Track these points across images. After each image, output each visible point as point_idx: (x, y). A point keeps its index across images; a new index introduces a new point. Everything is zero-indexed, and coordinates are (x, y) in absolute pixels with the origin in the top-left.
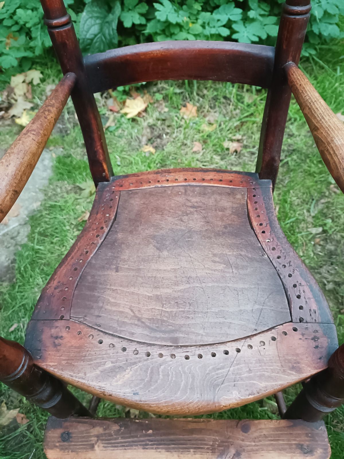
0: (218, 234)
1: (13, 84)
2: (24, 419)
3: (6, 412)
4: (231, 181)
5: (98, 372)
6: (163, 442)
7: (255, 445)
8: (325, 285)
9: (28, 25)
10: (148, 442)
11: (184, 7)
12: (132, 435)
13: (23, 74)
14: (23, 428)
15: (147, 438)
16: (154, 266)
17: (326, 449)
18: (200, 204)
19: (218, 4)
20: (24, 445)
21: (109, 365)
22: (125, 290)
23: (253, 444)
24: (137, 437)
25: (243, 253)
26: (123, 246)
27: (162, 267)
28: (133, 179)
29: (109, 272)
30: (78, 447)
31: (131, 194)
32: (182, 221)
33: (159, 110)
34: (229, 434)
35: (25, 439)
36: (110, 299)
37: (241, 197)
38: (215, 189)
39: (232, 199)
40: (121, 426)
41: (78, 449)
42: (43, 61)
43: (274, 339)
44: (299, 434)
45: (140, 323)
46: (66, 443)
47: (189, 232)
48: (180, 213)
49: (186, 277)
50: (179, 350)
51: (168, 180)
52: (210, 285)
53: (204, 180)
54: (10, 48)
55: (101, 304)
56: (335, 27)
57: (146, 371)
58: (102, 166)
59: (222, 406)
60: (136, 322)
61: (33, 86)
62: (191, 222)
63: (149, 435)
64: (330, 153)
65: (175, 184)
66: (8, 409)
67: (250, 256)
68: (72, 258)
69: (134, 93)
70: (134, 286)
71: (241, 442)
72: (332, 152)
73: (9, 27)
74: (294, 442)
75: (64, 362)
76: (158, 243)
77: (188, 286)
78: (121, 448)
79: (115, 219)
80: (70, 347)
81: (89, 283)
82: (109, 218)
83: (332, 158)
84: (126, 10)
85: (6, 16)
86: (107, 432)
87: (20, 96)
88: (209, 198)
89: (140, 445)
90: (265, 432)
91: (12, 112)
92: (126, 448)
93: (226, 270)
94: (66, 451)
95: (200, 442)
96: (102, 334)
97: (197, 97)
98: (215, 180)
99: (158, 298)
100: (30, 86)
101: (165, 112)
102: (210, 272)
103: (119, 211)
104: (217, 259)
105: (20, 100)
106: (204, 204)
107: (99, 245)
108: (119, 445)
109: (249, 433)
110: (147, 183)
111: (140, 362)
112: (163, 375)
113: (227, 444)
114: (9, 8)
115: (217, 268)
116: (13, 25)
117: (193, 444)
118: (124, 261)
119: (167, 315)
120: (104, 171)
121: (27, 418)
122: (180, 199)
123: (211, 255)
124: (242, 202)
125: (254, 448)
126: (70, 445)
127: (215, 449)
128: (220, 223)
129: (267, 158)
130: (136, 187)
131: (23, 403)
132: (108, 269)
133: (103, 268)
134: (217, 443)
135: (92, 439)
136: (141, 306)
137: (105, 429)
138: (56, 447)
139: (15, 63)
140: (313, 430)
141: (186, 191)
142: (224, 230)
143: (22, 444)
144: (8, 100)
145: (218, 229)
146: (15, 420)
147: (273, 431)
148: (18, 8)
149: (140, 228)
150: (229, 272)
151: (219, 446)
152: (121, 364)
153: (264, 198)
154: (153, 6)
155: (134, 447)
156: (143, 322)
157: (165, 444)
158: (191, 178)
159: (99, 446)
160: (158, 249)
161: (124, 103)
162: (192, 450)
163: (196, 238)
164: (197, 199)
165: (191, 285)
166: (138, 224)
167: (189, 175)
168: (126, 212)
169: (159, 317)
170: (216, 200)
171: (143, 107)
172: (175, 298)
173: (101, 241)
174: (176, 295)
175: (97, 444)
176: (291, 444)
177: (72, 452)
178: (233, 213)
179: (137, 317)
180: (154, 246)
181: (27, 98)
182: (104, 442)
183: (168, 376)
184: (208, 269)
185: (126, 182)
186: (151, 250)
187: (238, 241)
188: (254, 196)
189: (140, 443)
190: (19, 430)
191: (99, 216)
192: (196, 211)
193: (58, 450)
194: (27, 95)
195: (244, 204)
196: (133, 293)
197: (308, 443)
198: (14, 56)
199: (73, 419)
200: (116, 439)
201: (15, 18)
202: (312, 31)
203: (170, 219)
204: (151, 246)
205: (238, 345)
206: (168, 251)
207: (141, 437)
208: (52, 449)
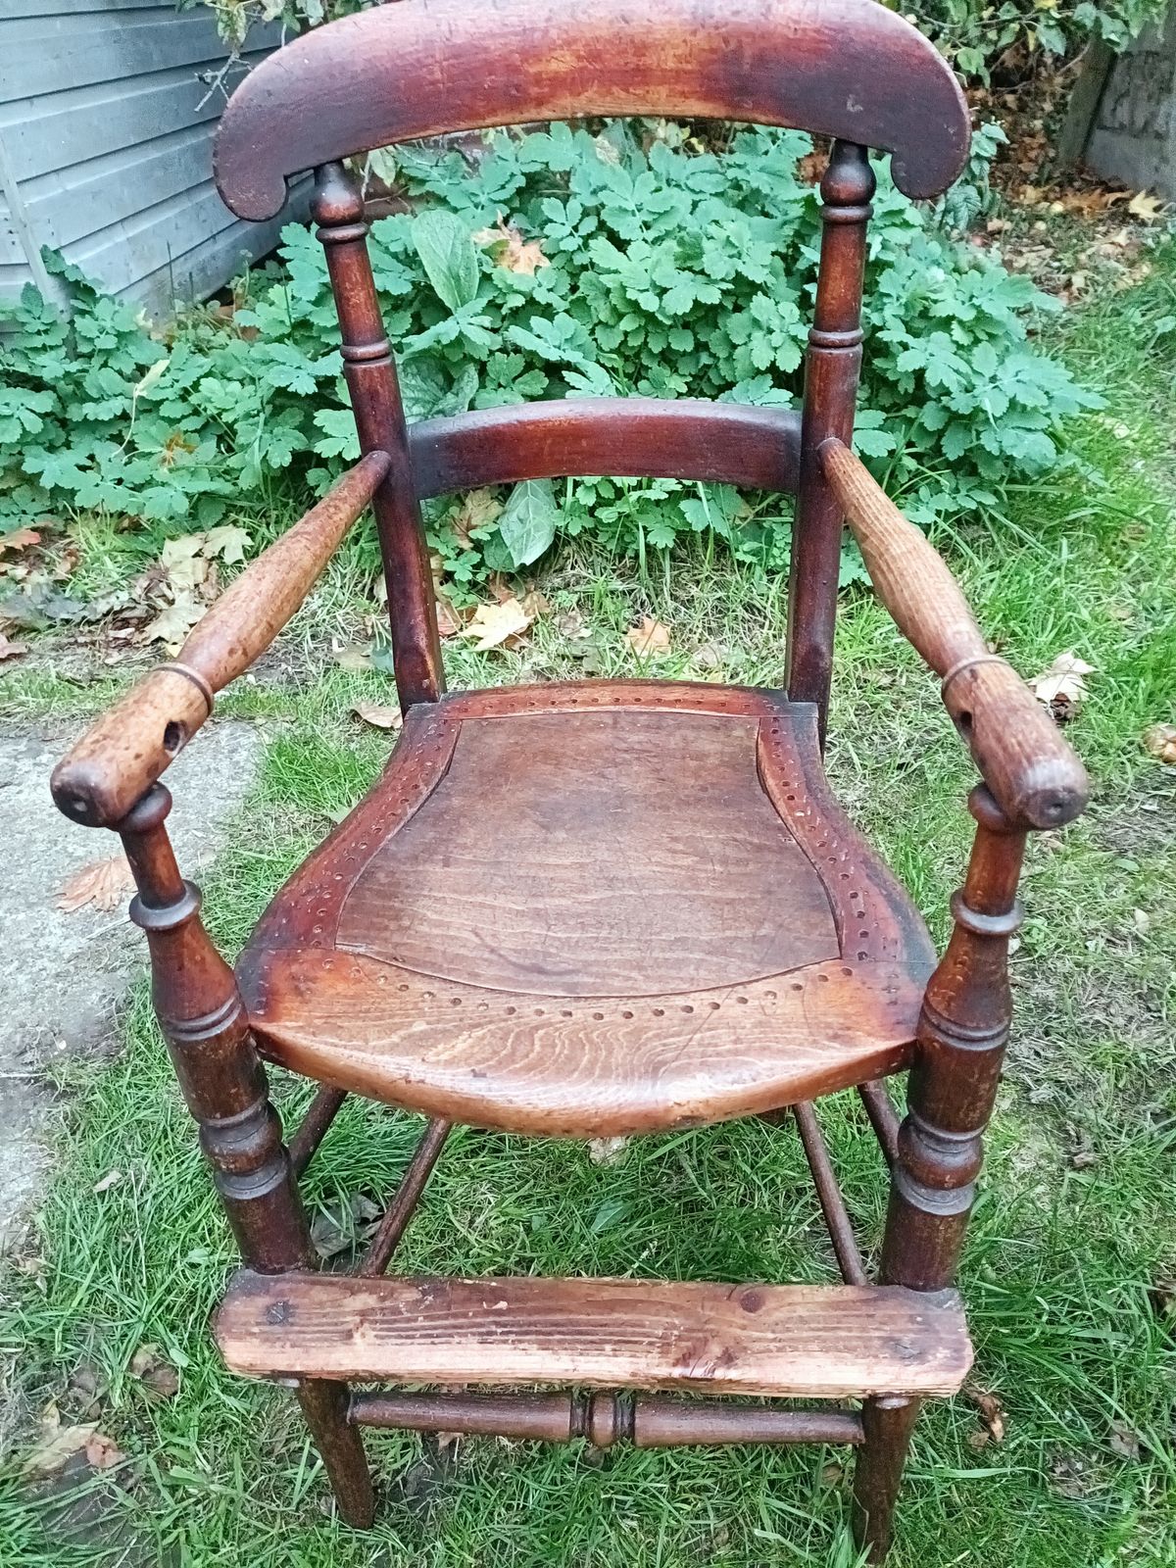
0: (685, 803)
1: (165, 560)
2: (110, 1452)
3: (55, 1432)
4: (723, 705)
5: (395, 1038)
6: (533, 1328)
7: (774, 1340)
8: (1029, 1089)
9: (227, 418)
10: (493, 1328)
11: (643, 384)
12: (453, 1311)
13: (199, 535)
14: (105, 1478)
15: (491, 1319)
16: (532, 857)
17: (958, 1349)
18: (648, 747)
19: (729, 379)
20: (102, 1523)
21: (420, 1026)
22: (464, 898)
23: (771, 1336)
24: (465, 1316)
25: (739, 836)
26: (462, 820)
27: (552, 860)
28: (494, 699)
29: (429, 867)
30: (308, 1336)
31: (486, 726)
32: (604, 777)
33: (566, 632)
34: (708, 1313)
35: (107, 1510)
36: (429, 914)
37: (745, 732)
38: (684, 718)
39: (722, 738)
40: (425, 1293)
41: (309, 1340)
42: (258, 507)
43: (798, 987)
44: (890, 1317)
45: (494, 957)
46: (277, 1328)
47: (618, 797)
48: (599, 762)
49: (606, 878)
50: (582, 1003)
51: (575, 701)
52: (660, 892)
53: (659, 700)
54: (171, 471)
55: (406, 923)
56: (1041, 436)
57: (504, 1039)
58: (424, 663)
59: (671, 1104)
60: (487, 955)
61: (223, 565)
62: (623, 779)
63: (500, 1313)
64: (883, 572)
65: (591, 709)
66: (64, 1421)
67: (756, 841)
68: (344, 840)
69: (499, 591)
70: (484, 891)
71: (739, 1332)
72: (885, 568)
73: (172, 422)
74: (877, 1334)
75: (318, 1022)
76: (544, 815)
77: (610, 893)
78: (422, 1341)
79: (447, 772)
80: (332, 996)
81: (383, 885)
82: (433, 769)
83: (886, 578)
84: (490, 386)
85: (170, 394)
86: (388, 1304)
87: (182, 590)
88: (670, 735)
89: (473, 1334)
90: (801, 1311)
91: (153, 630)
92: (436, 1340)
93: (699, 866)
94: (278, 1344)
95: (629, 1329)
96: (407, 975)
97: (671, 605)
98: (685, 701)
99: (538, 915)
100: (215, 565)
101: (582, 638)
102: (663, 869)
103: (456, 756)
104: (680, 847)
105: (183, 600)
106: (657, 746)
107: (406, 819)
108: (418, 1333)
109: (760, 1312)
110: (525, 706)
111: (491, 1022)
112: (542, 1046)
113: (701, 1335)
114: (179, 376)
115: (679, 863)
116: (184, 417)
117: (611, 1334)
118: (464, 847)
119: (557, 943)
120: (427, 676)
121: (120, 1448)
122: (604, 737)
123: (665, 840)
124: (747, 743)
125: (772, 1346)
126: (287, 1333)
127: (669, 1344)
128: (692, 782)
129: (802, 649)
130: (499, 712)
131: (110, 1406)
132: (425, 861)
133: (415, 859)
134: (676, 1332)
135: (348, 1319)
136: (498, 927)
137: (383, 1299)
138: (253, 1334)
139: (183, 506)
140: (926, 1309)
141: (616, 722)
142: (701, 794)
143: (99, 1520)
144: (148, 598)
145: (686, 792)
146: (82, 1454)
147: (823, 1309)
148: (206, 375)
149: (504, 789)
150: (706, 871)
151: (679, 1338)
152: (448, 1026)
153: (796, 738)
154: (562, 379)
155: (457, 1339)
156: (500, 956)
157: (538, 1333)
158: (631, 697)
159: (363, 1335)
160: (543, 827)
161: (472, 613)
162: (608, 1347)
163: (632, 807)
164: (642, 737)
165: (618, 893)
166: (502, 780)
167: (626, 692)
168: (475, 758)
169: (539, 947)
170: (685, 739)
171: (523, 622)
172: (579, 916)
173: (411, 811)
174: (581, 909)
175: (361, 1330)
176: (870, 1339)
177: (292, 1346)
178: (723, 763)
179: (487, 946)
180: (536, 822)
181: (201, 596)
182: (378, 1326)
183: (554, 1046)
184: (658, 864)
185: (475, 705)
186: (527, 830)
187: (731, 814)
188: (775, 732)
189: (474, 1330)
190: (92, 1483)
191: (411, 765)
192: (638, 759)
193: (256, 1341)
194: (202, 588)
195: (749, 748)
196: (482, 905)
197: (912, 1336)
198: (179, 489)
199: (300, 1277)
200: (409, 1320)
201: (194, 399)
202: (982, 447)
203: (576, 773)
204: (529, 822)
205: (715, 997)
206: (567, 831)
207: (475, 1315)
208: (239, 1338)
